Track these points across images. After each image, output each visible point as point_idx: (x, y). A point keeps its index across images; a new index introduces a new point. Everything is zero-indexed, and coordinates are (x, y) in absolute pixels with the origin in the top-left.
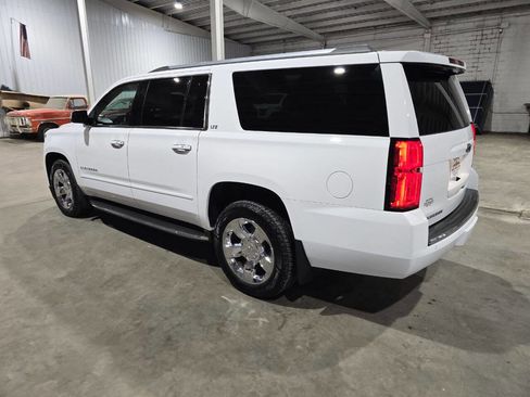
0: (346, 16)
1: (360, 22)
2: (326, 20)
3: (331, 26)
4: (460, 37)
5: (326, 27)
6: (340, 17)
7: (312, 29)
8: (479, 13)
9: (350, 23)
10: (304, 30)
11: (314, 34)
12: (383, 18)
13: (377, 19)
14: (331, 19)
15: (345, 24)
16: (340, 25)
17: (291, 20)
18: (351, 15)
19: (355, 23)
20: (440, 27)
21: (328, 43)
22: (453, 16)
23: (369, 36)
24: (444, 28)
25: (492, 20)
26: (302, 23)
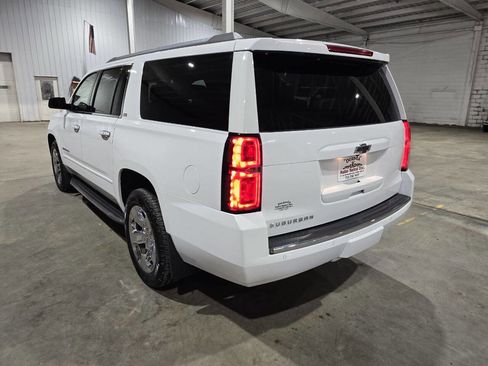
0: (388, 10)
1: (404, 15)
2: (368, 14)
3: (373, 21)
5: (368, 22)
6: (383, 11)
7: (354, 24)
9: (393, 17)
10: (345, 25)
11: (356, 29)
12: (428, 11)
13: (422, 12)
14: (373, 13)
15: (388, 18)
16: (383, 19)
17: (332, 16)
18: (394, 9)
19: (399, 16)
21: (371, 37)
23: (415, 29)
26: (343, 19)
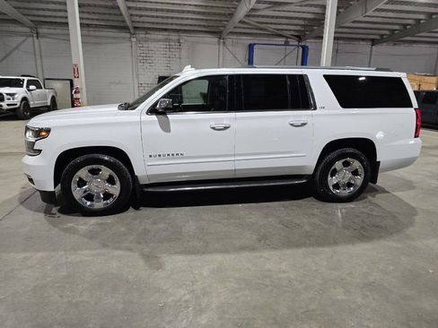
3: (45, 17)
4: (156, 44)
7: (24, 15)
8: (166, 30)
10: (16, 14)
11: (26, 20)
14: (49, 10)
15: (61, 17)
20: (141, 35)
21: (40, 31)
22: (149, 29)
24: (143, 36)
25: (174, 36)
26: (15, 8)
